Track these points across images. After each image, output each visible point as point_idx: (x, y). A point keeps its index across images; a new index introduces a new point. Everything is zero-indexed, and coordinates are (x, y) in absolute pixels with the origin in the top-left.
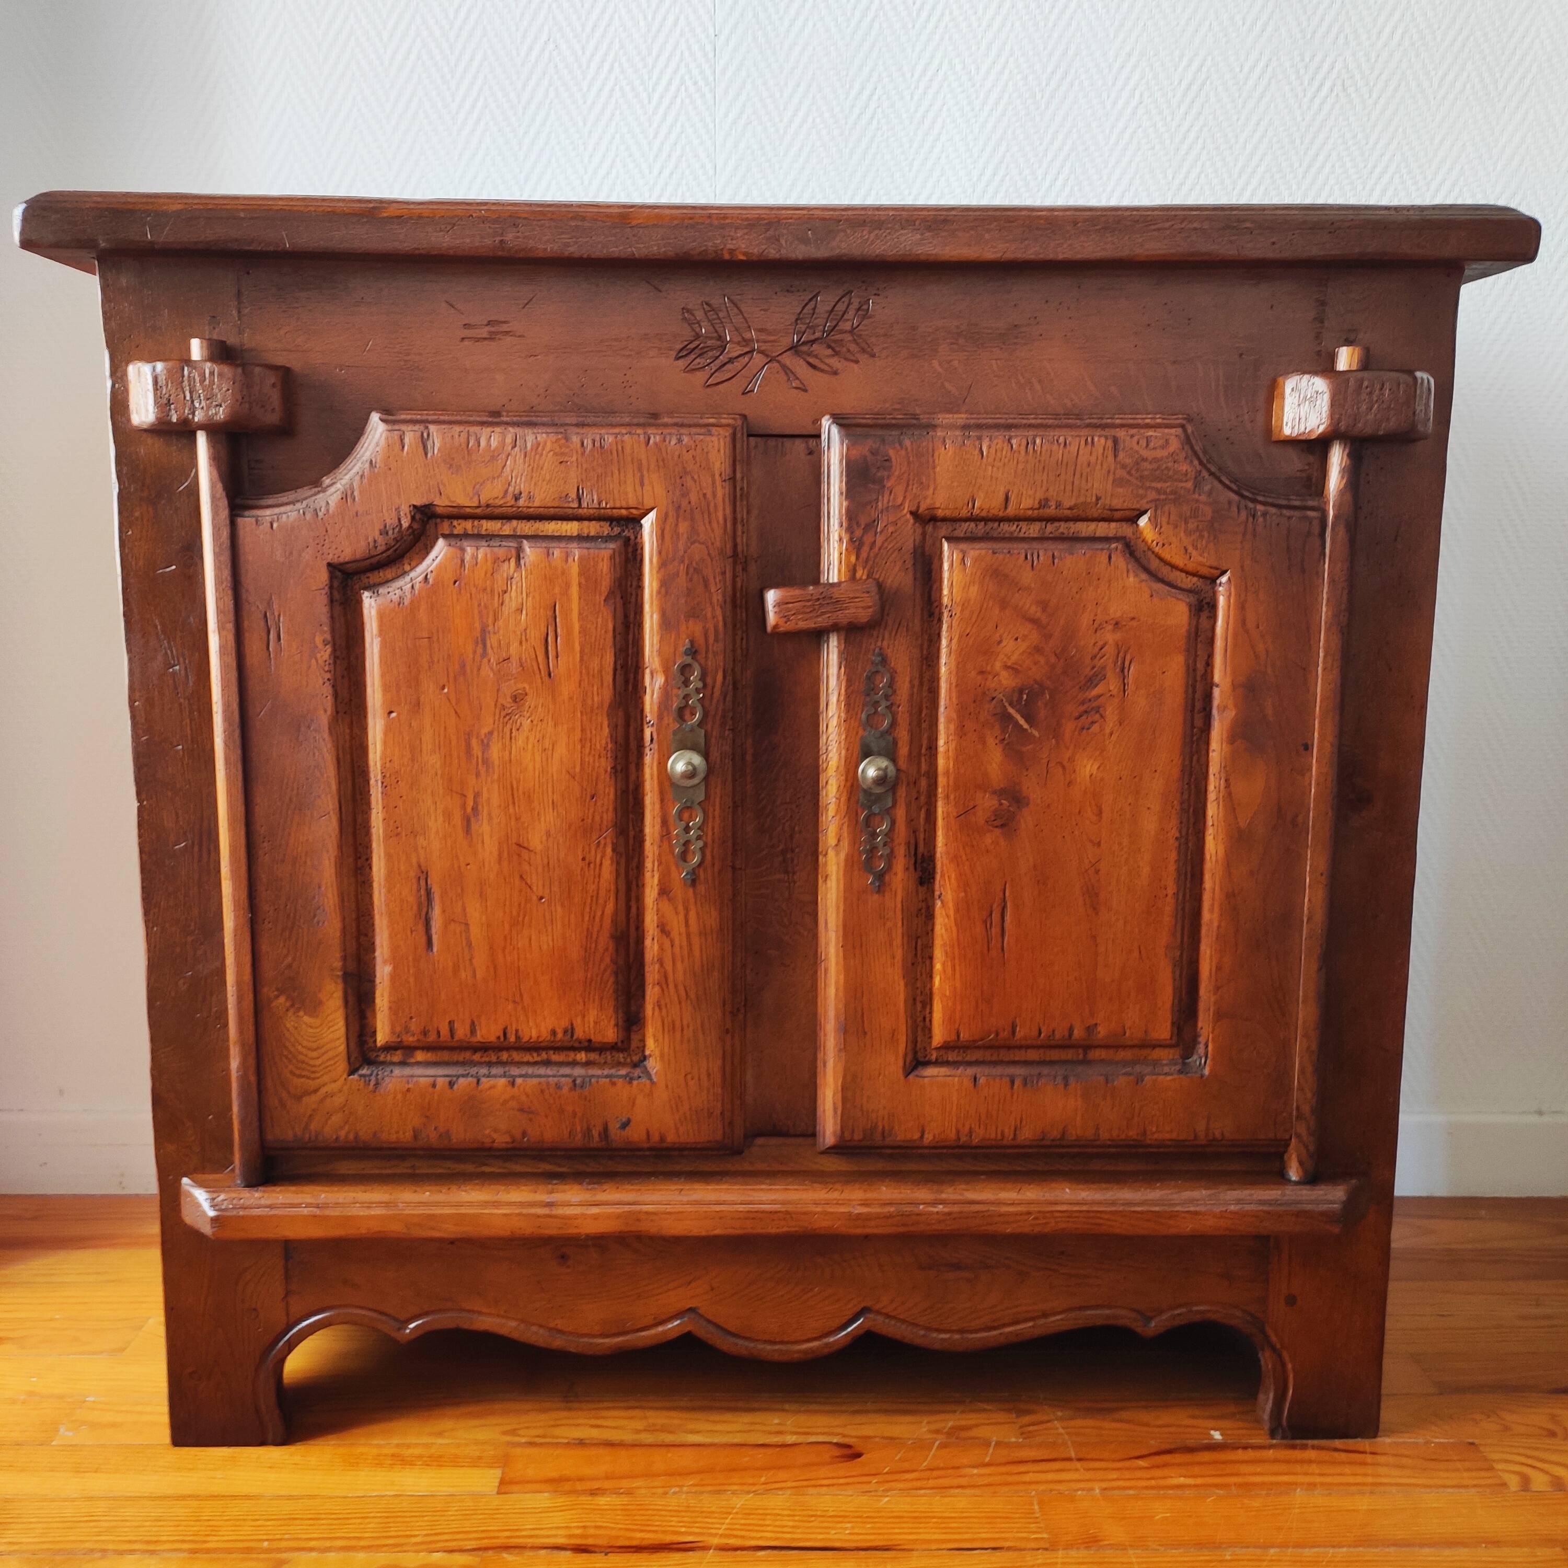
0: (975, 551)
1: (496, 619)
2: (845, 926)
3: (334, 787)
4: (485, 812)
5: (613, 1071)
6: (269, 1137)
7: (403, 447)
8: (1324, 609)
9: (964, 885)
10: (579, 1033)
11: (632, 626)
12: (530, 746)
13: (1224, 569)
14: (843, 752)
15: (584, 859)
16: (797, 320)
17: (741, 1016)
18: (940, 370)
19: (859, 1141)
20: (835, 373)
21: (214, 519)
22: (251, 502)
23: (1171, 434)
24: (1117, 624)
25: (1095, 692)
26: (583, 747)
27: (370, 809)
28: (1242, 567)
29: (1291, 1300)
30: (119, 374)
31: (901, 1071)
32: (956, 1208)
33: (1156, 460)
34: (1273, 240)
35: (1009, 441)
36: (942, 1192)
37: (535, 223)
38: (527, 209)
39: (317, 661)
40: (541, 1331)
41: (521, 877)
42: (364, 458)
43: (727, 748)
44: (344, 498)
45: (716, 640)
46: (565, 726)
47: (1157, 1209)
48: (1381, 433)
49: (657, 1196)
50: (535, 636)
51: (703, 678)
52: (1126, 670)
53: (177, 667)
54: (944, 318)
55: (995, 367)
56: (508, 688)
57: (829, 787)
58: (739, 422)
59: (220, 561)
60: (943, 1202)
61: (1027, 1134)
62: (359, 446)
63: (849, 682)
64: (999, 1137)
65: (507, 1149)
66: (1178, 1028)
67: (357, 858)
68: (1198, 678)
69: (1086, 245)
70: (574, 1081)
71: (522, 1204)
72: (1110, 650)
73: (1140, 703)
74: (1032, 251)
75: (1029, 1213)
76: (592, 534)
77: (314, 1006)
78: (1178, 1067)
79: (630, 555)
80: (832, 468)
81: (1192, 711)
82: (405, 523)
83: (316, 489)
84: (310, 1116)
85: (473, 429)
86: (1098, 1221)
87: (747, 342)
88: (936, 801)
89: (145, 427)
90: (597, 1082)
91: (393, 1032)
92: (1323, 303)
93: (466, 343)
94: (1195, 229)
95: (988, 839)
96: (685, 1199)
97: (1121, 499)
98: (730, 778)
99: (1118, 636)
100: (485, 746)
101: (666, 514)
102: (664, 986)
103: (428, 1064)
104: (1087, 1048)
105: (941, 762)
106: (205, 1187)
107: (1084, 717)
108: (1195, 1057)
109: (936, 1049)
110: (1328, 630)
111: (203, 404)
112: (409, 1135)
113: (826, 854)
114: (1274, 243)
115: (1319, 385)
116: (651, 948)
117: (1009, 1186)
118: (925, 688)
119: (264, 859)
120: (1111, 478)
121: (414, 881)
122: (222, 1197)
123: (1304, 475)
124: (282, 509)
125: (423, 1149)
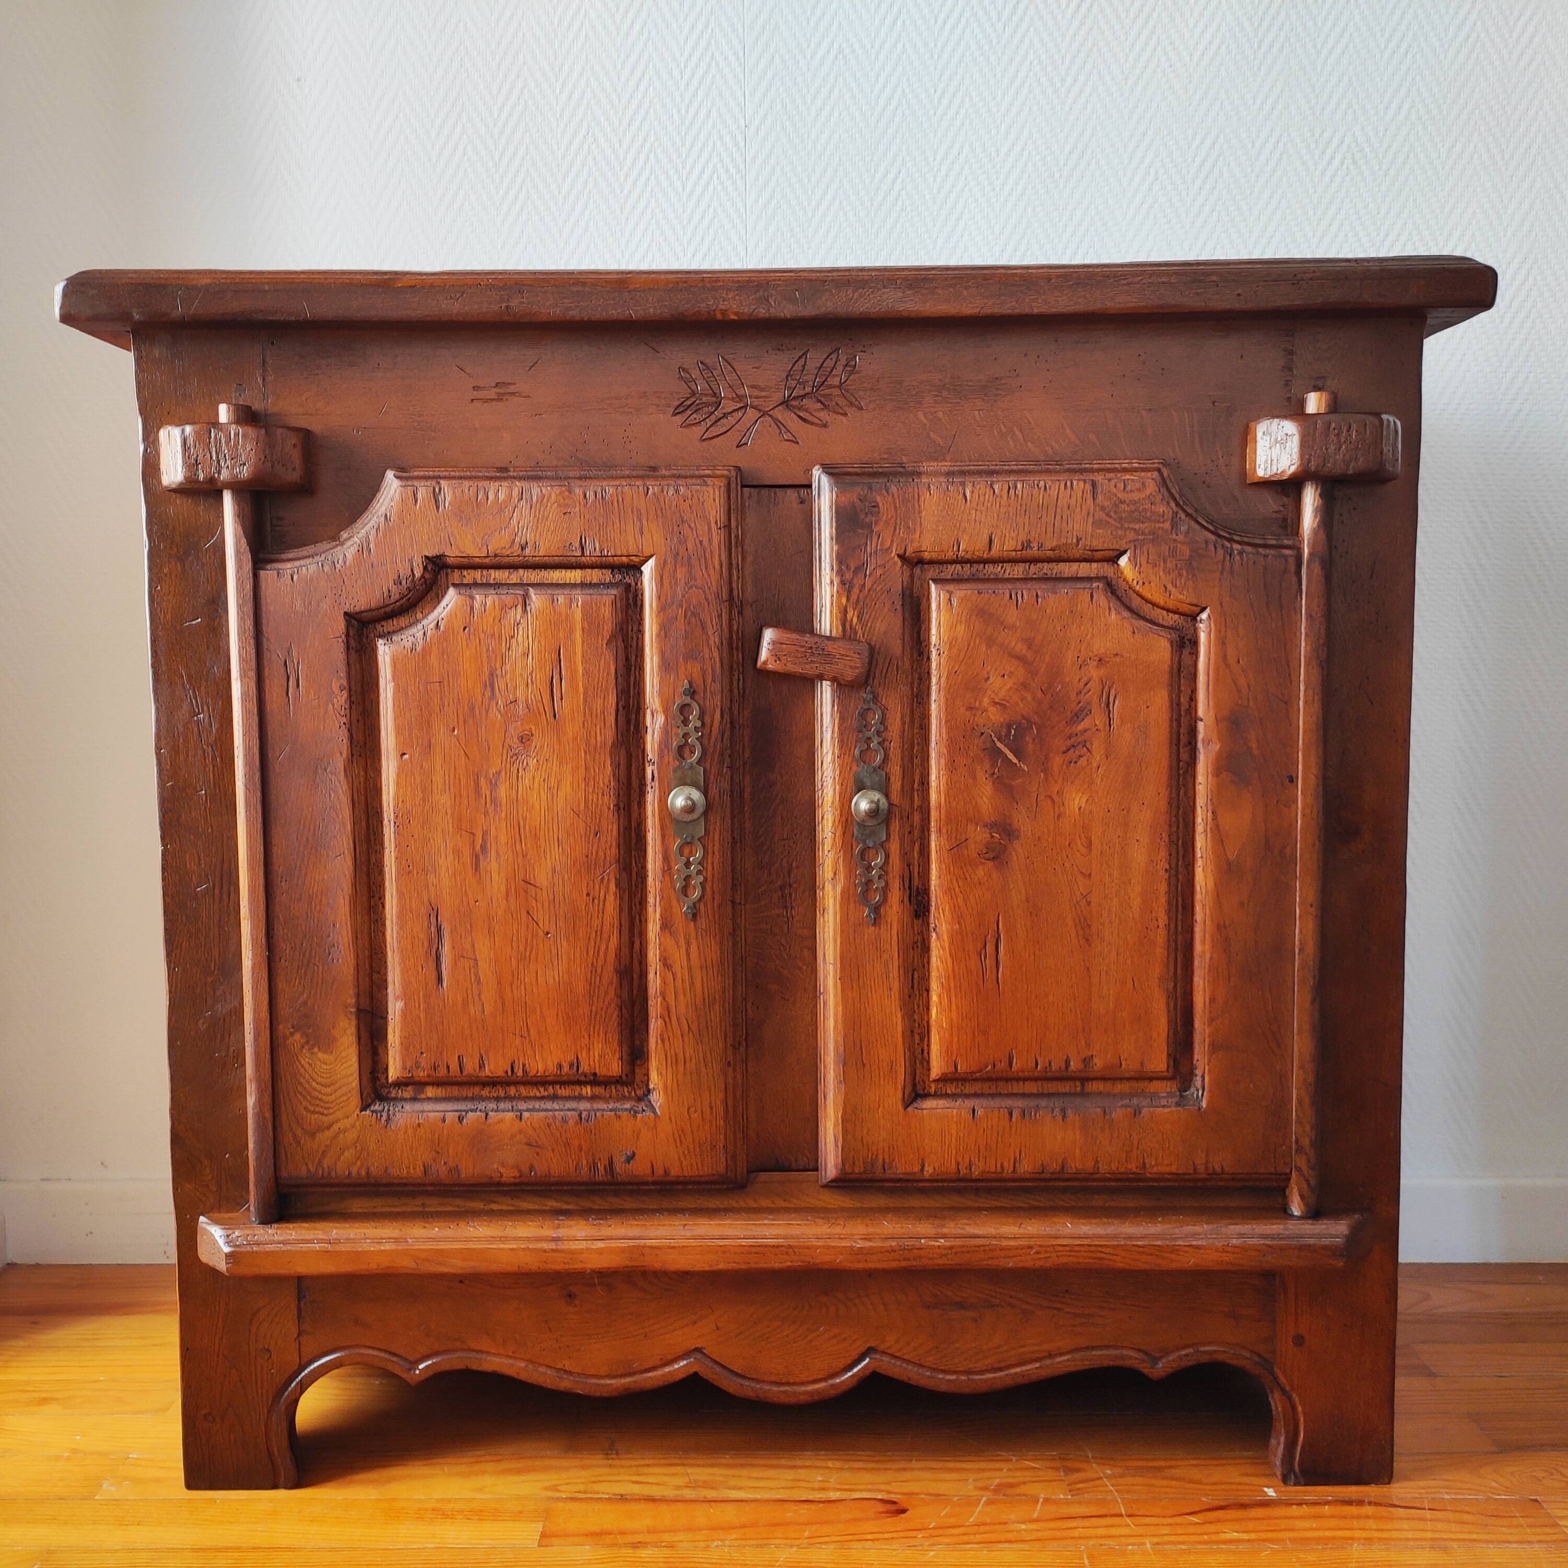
0: (961, 592)
1: (503, 663)
2: (842, 958)
3: (349, 827)
4: (493, 849)
5: (618, 1105)
6: (284, 1174)
7: (416, 502)
8: (1303, 644)
9: (958, 916)
10: (585, 1067)
11: (633, 668)
12: (536, 785)
13: (1204, 606)
14: (837, 787)
15: (588, 895)
16: (787, 377)
17: (742, 1050)
18: (925, 421)
19: (860, 1173)
20: (825, 426)
21: (238, 572)
22: (273, 557)
23: (1148, 478)
24: (1100, 660)
25: (1081, 727)
26: (587, 785)
27: (383, 848)
28: (1221, 604)
29: (1299, 1341)
30: (151, 439)
31: (900, 1103)
32: (958, 1242)
33: (1134, 502)
34: (1240, 291)
35: (992, 487)
36: (943, 1226)
37: (539, 289)
38: (532, 277)
39: (333, 705)
40: (549, 1372)
41: (528, 912)
42: (380, 513)
43: (726, 785)
44: (360, 551)
45: (714, 681)
46: (570, 766)
47: (1159, 1243)
48: (1350, 472)
49: (661, 1231)
50: (541, 679)
51: (701, 717)
52: (1111, 705)
53: (202, 716)
54: (929, 372)
55: (977, 417)
56: (515, 730)
57: (825, 822)
58: (733, 474)
59: (243, 613)
60: (944, 1237)
61: (1025, 1168)
62: (375, 501)
63: (842, 719)
64: (999, 1169)
65: (515, 1184)
66: (1175, 1060)
67: (371, 897)
68: (1183, 713)
69: (1060, 299)
70: (580, 1115)
71: (528, 1239)
72: (1094, 686)
73: (1125, 736)
74: (1008, 306)
75: (1030, 1247)
76: (595, 581)
77: (326, 1042)
78: (1175, 1100)
79: (631, 601)
80: (822, 514)
81: (1178, 745)
82: (418, 574)
83: (334, 543)
84: (324, 1152)
85: (481, 484)
86: (1099, 1255)
87: (741, 398)
88: (929, 835)
89: (174, 486)
90: (603, 1115)
91: (404, 1068)
92: (1291, 353)
93: (475, 403)
94: (1163, 283)
95: (981, 872)
96: (689, 1234)
97: (1101, 540)
98: (728, 814)
99: (1102, 672)
100: (493, 786)
101: (665, 562)
102: (667, 1020)
103: (436, 1100)
104: (1084, 1080)
105: (933, 796)
106: (222, 1225)
107: (1072, 751)
108: (1192, 1090)
109: (934, 1081)
110: (1307, 664)
111: (228, 462)
112: (419, 1171)
113: (823, 887)
114: (1239, 295)
115: (1289, 428)
116: (654, 982)
117: (1010, 1220)
118: (917, 725)
119: (281, 898)
120: (1091, 520)
121: (425, 918)
122: (237, 1233)
123: (1280, 516)
124: (302, 562)
125: (432, 1185)
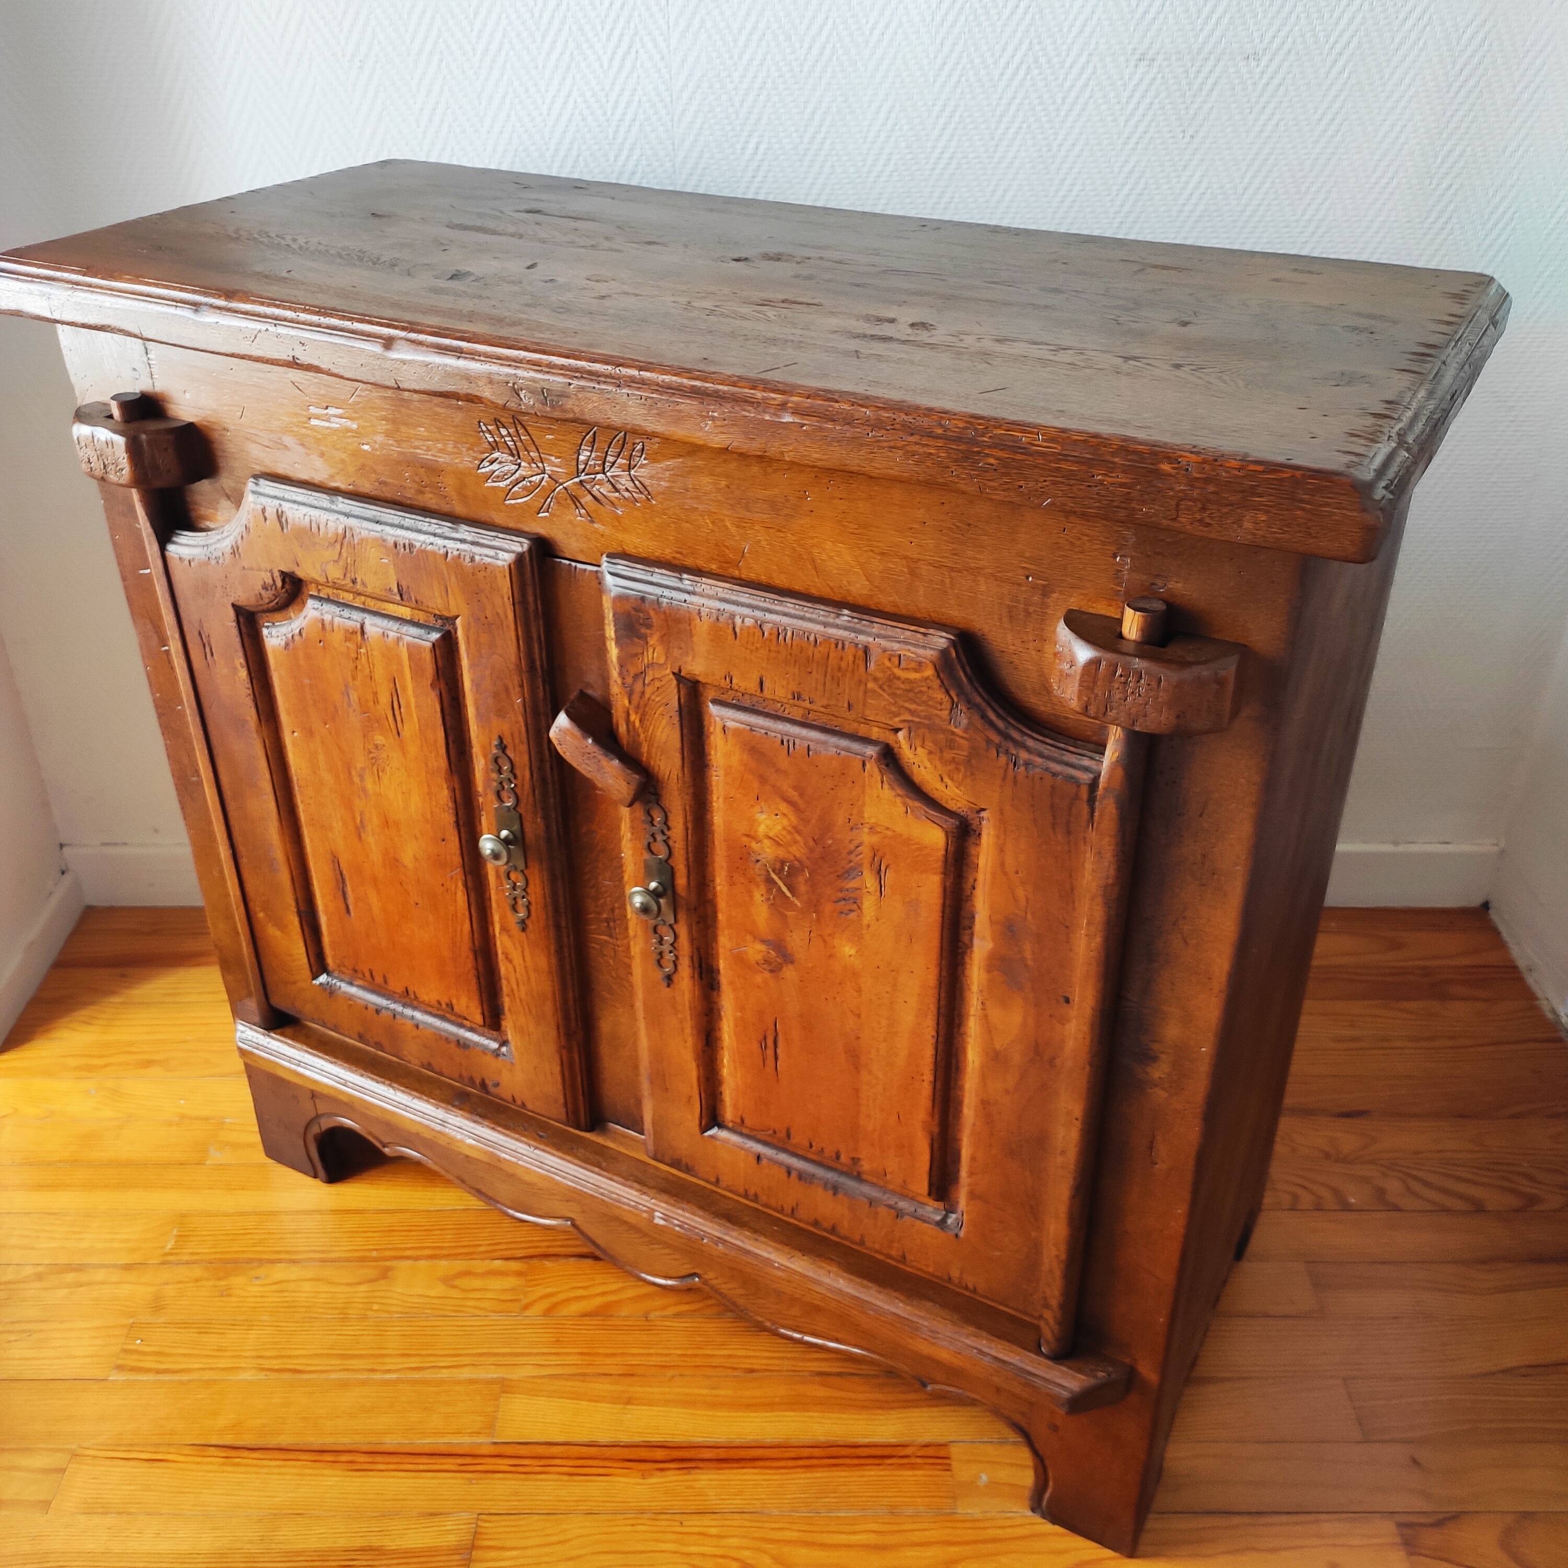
1: (355, 678)
4: (369, 828)
6: (272, 1002)
7: (267, 517)
9: (741, 1008)
10: (457, 1009)
12: (393, 788)
13: (983, 807)
15: (443, 885)
16: (578, 452)
18: (713, 527)
24: (872, 828)
25: (852, 884)
26: (430, 800)
28: (1000, 809)
31: (696, 1125)
32: (733, 1252)
33: (909, 681)
35: (761, 628)
39: (239, 678)
41: (401, 883)
42: (244, 517)
44: (234, 551)
46: (416, 779)
50: (385, 701)
51: (513, 771)
52: (883, 873)
55: (767, 535)
56: (370, 737)
60: (724, 1242)
62: (240, 508)
70: (458, 1042)
72: (866, 851)
73: (896, 906)
76: (422, 621)
78: (938, 1218)
79: (453, 647)
81: (953, 928)
84: (294, 997)
85: (313, 512)
87: (537, 465)
95: (758, 979)
97: (873, 712)
99: (874, 840)
101: (472, 624)
107: (842, 903)
108: (954, 1217)
109: (730, 1119)
120: (862, 690)
121: (332, 863)
